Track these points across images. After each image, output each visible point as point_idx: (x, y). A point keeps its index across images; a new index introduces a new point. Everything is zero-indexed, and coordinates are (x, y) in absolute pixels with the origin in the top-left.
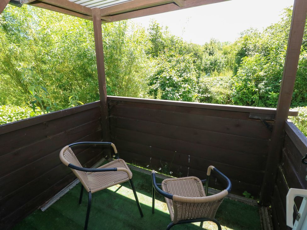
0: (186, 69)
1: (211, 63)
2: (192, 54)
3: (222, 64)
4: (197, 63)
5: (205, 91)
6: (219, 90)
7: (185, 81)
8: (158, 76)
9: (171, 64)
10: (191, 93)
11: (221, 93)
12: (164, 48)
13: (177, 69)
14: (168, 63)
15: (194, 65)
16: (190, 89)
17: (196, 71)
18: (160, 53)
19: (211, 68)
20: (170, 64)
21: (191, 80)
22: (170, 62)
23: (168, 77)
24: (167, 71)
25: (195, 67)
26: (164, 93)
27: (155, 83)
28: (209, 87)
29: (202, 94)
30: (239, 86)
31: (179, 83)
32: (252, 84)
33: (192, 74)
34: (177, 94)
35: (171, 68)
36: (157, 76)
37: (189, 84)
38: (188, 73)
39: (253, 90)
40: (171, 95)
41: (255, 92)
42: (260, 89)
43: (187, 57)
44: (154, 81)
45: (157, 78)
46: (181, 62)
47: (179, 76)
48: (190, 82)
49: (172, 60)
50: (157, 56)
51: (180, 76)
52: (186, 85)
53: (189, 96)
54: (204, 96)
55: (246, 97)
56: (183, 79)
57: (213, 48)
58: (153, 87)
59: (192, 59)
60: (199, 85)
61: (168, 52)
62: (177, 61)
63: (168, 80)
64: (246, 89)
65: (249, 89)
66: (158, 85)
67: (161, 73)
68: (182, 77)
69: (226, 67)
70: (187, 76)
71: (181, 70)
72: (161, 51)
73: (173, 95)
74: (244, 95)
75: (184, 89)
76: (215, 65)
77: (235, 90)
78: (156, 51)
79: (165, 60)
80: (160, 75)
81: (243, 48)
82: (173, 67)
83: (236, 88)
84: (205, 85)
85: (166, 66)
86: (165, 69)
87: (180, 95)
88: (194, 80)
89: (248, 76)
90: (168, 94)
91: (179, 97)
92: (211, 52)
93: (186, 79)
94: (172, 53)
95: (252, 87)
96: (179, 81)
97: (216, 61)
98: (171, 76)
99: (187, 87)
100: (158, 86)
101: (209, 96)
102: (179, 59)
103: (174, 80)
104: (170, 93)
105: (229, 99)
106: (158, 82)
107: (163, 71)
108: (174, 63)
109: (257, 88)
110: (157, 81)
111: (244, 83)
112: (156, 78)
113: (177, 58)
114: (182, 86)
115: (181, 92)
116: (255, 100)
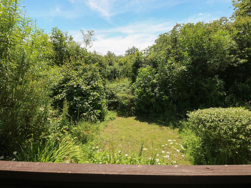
0: (93, 78)
1: (111, 71)
2: (97, 63)
3: (120, 72)
4: (102, 71)
5: (111, 96)
6: (124, 95)
7: (94, 89)
8: (64, 84)
9: (78, 72)
10: (100, 100)
11: (126, 98)
12: (69, 57)
13: (84, 77)
14: (74, 71)
15: (100, 74)
16: (99, 96)
17: (102, 79)
18: (65, 61)
19: (112, 75)
20: (76, 72)
21: (99, 87)
22: (76, 70)
23: (75, 86)
24: (73, 80)
25: (101, 75)
26: (72, 103)
27: (61, 93)
28: (114, 93)
29: (109, 100)
30: (140, 92)
31: (88, 91)
32: (149, 90)
33: (99, 82)
34: (87, 103)
35: (78, 76)
36: (62, 85)
37: (97, 92)
38: (96, 81)
39: (150, 94)
40: (80, 105)
41: (152, 96)
42: (156, 93)
43: (94, 66)
44: (60, 91)
45: (63, 87)
46: (88, 71)
47: (86, 84)
48: (98, 90)
49: (79, 69)
50: (62, 64)
51: (88, 84)
52: (95, 93)
53: (99, 103)
54: (111, 101)
55: (146, 101)
56: (91, 87)
57: (111, 60)
58: (59, 97)
59: (98, 68)
60: (106, 91)
61: (74, 60)
62: (83, 69)
63: (76, 88)
64: (145, 94)
65: (147, 94)
66: (64, 94)
67: (67, 81)
68: (90, 85)
69: (123, 75)
70: (95, 84)
71: (89, 78)
72: (65, 59)
73: (82, 105)
74: (144, 99)
75: (94, 97)
76: (115, 73)
77: (137, 95)
78: (62, 60)
79: (71, 68)
80: (66, 83)
81: (137, 61)
82: (80, 75)
83: (138, 93)
84: (111, 91)
85: (72, 75)
86: (72, 77)
87: (89, 104)
88: (102, 88)
89: (145, 83)
90: (76, 104)
91: (88, 105)
92: (110, 63)
93: (94, 87)
94: (78, 62)
95: (149, 92)
96: (88, 90)
97: (115, 70)
98: (79, 85)
99: (96, 95)
100: (64, 96)
101: (116, 101)
102: (86, 68)
103: (83, 89)
104: (79, 103)
105: (133, 103)
106: (65, 91)
107: (69, 80)
108: (81, 72)
109: (153, 93)
110: (63, 90)
111: (143, 89)
112: (61, 87)
113: (84, 67)
114: (91, 94)
115: (90, 100)
116: (153, 103)
